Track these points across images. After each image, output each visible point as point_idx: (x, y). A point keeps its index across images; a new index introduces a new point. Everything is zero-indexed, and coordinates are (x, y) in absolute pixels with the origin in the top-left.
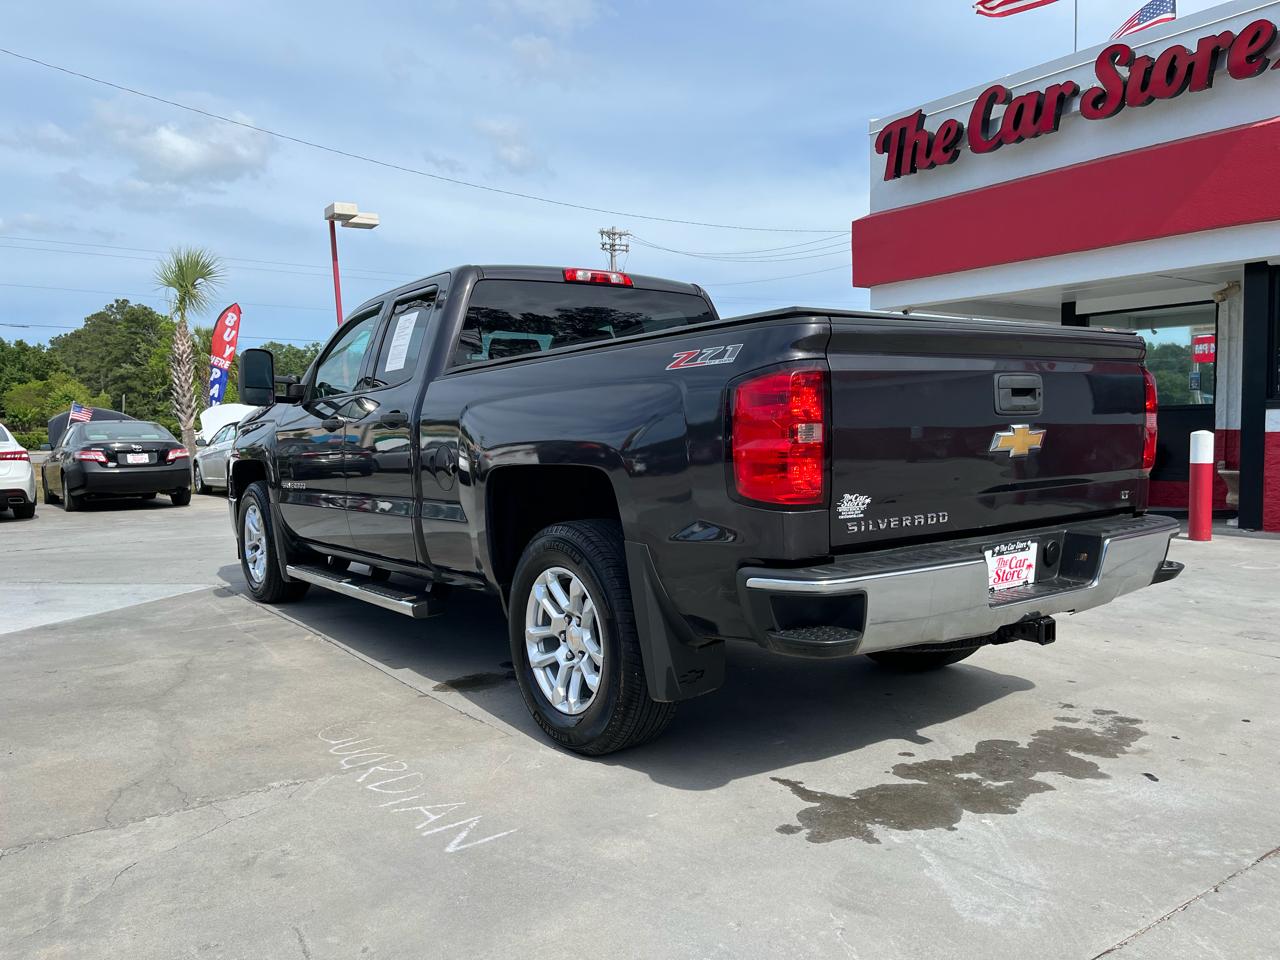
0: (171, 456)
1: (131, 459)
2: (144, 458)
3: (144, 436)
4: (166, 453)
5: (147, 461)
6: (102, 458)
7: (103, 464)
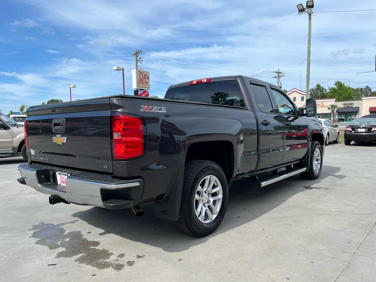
0: (373, 130)
1: (359, 130)
2: (364, 130)
3: (371, 123)
4: (371, 129)
5: (364, 131)
6: (351, 130)
7: (351, 132)
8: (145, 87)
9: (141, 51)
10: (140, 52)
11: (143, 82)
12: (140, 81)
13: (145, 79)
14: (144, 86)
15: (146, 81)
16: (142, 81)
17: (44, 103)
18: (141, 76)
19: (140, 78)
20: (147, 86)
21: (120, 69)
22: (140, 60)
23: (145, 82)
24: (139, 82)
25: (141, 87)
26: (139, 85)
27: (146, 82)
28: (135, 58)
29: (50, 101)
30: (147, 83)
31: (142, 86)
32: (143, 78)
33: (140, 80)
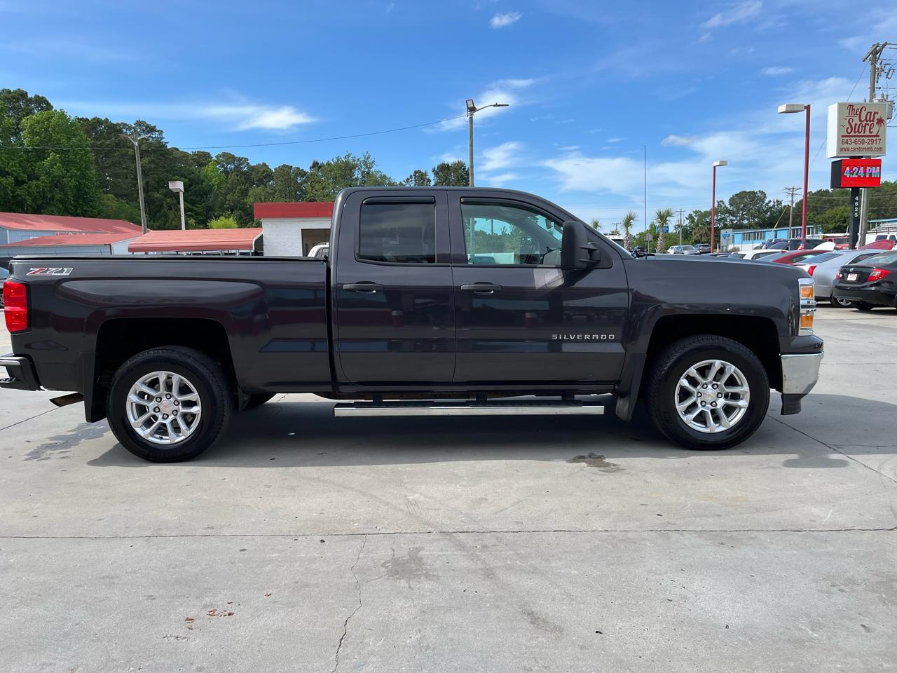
8: (866, 149)
9: (886, 44)
10: (884, 46)
11: (862, 134)
12: (853, 134)
13: (868, 128)
14: (866, 146)
15: (871, 132)
16: (857, 134)
17: (722, 201)
18: (856, 120)
19: (853, 124)
20: (874, 146)
21: (796, 109)
22: (886, 71)
23: (867, 133)
24: (846, 139)
25: (854, 150)
26: (846, 146)
27: (874, 134)
28: (870, 67)
29: (736, 195)
30: (877, 136)
31: (858, 146)
32: (864, 123)
33: (849, 131)
